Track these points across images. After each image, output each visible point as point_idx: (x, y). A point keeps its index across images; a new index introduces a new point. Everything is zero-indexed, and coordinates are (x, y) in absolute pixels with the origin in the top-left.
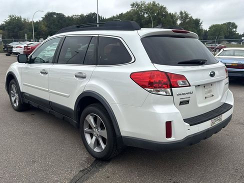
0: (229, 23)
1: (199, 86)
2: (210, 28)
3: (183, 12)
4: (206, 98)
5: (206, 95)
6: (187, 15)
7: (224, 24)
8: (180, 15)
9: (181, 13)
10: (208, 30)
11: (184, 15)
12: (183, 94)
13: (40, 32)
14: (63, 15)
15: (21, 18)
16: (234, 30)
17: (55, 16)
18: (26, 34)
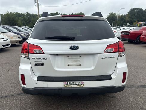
1: (57, 55)
4: (68, 65)
5: (69, 63)
12: (37, 59)
13: (125, 21)
14: (142, 9)
15: (116, 14)
17: (136, 10)
18: (113, 23)
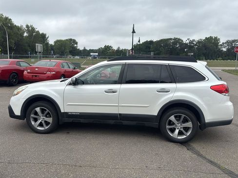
0: (71, 39)
2: (55, 42)
3: (29, 25)
6: (33, 29)
7: (66, 40)
8: (26, 29)
9: (27, 26)
10: (53, 44)
11: (30, 28)
16: (76, 45)
